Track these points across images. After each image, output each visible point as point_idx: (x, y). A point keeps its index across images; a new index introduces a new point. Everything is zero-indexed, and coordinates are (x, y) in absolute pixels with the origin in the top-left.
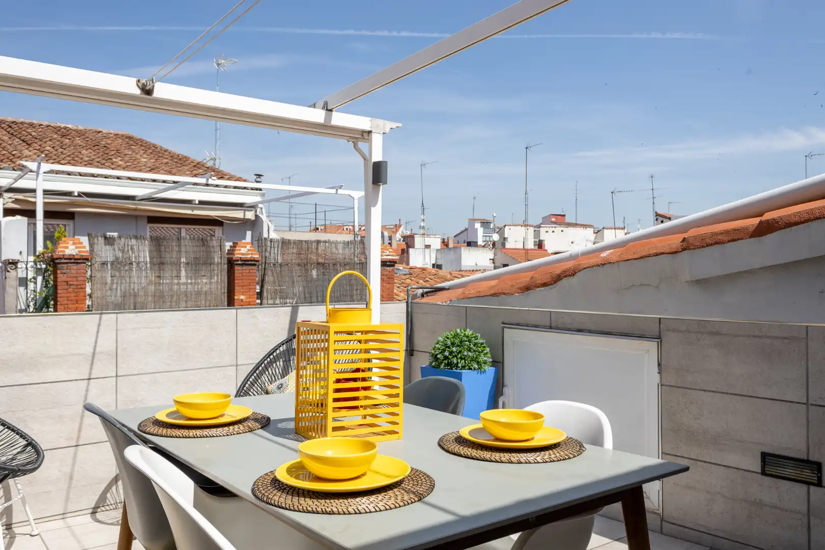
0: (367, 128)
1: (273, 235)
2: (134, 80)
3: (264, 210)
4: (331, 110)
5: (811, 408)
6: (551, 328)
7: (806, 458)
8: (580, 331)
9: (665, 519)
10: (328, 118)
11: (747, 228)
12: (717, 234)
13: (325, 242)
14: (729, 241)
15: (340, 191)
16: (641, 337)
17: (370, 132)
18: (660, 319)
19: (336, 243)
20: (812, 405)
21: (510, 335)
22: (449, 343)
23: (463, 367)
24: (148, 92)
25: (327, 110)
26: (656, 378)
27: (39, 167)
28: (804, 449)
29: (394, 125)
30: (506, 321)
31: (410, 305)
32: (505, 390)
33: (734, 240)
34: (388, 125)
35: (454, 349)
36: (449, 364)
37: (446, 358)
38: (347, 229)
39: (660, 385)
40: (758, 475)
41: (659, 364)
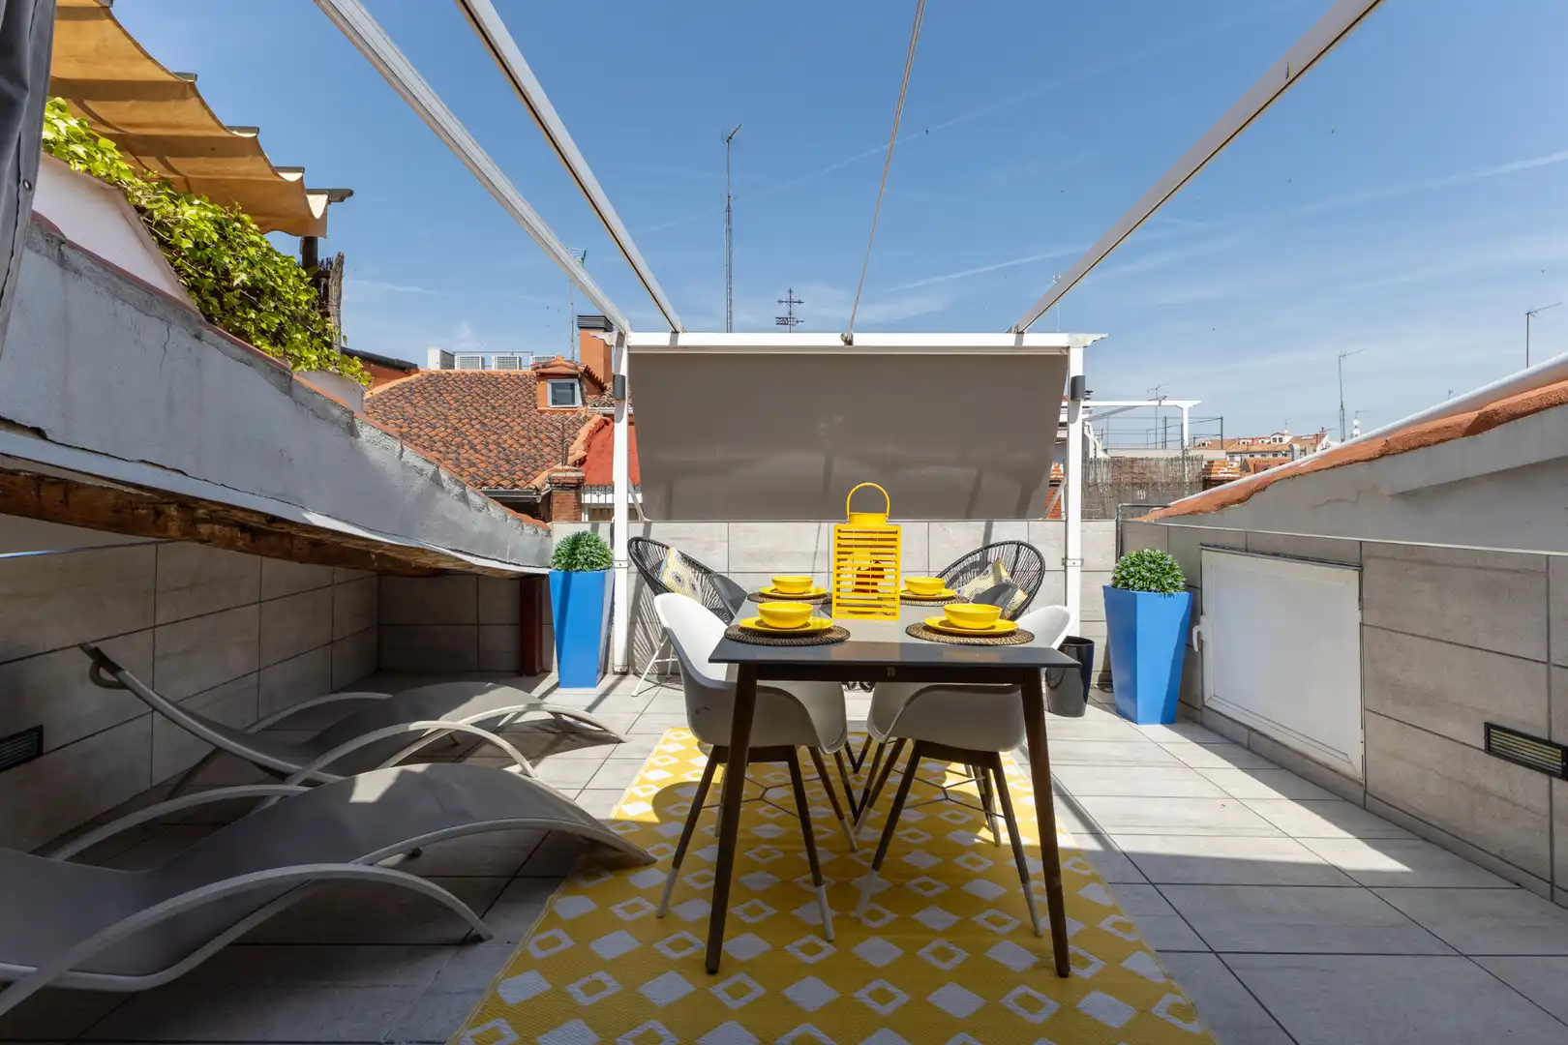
0: (1064, 344)
1: (1101, 455)
3: (1091, 428)
4: (1022, 333)
5: (1553, 669)
6: (1247, 550)
7: (1546, 738)
8: (1276, 555)
9: (1369, 789)
10: (1019, 340)
11: (1459, 425)
12: (1423, 434)
13: (1142, 459)
14: (1436, 443)
16: (1341, 564)
17: (1068, 348)
18: (1361, 542)
19: (1158, 460)
20: (1556, 665)
21: (1209, 558)
22: (1128, 562)
23: (1142, 589)
24: (849, 342)
25: (1018, 333)
26: (1356, 616)
28: (1545, 725)
29: (1097, 337)
30: (1205, 542)
31: (1120, 523)
32: (1203, 619)
33: (1443, 441)
34: (1089, 339)
35: (1132, 569)
36: (1126, 584)
37: (1123, 578)
39: (1362, 625)
40: (1482, 753)
41: (1360, 599)
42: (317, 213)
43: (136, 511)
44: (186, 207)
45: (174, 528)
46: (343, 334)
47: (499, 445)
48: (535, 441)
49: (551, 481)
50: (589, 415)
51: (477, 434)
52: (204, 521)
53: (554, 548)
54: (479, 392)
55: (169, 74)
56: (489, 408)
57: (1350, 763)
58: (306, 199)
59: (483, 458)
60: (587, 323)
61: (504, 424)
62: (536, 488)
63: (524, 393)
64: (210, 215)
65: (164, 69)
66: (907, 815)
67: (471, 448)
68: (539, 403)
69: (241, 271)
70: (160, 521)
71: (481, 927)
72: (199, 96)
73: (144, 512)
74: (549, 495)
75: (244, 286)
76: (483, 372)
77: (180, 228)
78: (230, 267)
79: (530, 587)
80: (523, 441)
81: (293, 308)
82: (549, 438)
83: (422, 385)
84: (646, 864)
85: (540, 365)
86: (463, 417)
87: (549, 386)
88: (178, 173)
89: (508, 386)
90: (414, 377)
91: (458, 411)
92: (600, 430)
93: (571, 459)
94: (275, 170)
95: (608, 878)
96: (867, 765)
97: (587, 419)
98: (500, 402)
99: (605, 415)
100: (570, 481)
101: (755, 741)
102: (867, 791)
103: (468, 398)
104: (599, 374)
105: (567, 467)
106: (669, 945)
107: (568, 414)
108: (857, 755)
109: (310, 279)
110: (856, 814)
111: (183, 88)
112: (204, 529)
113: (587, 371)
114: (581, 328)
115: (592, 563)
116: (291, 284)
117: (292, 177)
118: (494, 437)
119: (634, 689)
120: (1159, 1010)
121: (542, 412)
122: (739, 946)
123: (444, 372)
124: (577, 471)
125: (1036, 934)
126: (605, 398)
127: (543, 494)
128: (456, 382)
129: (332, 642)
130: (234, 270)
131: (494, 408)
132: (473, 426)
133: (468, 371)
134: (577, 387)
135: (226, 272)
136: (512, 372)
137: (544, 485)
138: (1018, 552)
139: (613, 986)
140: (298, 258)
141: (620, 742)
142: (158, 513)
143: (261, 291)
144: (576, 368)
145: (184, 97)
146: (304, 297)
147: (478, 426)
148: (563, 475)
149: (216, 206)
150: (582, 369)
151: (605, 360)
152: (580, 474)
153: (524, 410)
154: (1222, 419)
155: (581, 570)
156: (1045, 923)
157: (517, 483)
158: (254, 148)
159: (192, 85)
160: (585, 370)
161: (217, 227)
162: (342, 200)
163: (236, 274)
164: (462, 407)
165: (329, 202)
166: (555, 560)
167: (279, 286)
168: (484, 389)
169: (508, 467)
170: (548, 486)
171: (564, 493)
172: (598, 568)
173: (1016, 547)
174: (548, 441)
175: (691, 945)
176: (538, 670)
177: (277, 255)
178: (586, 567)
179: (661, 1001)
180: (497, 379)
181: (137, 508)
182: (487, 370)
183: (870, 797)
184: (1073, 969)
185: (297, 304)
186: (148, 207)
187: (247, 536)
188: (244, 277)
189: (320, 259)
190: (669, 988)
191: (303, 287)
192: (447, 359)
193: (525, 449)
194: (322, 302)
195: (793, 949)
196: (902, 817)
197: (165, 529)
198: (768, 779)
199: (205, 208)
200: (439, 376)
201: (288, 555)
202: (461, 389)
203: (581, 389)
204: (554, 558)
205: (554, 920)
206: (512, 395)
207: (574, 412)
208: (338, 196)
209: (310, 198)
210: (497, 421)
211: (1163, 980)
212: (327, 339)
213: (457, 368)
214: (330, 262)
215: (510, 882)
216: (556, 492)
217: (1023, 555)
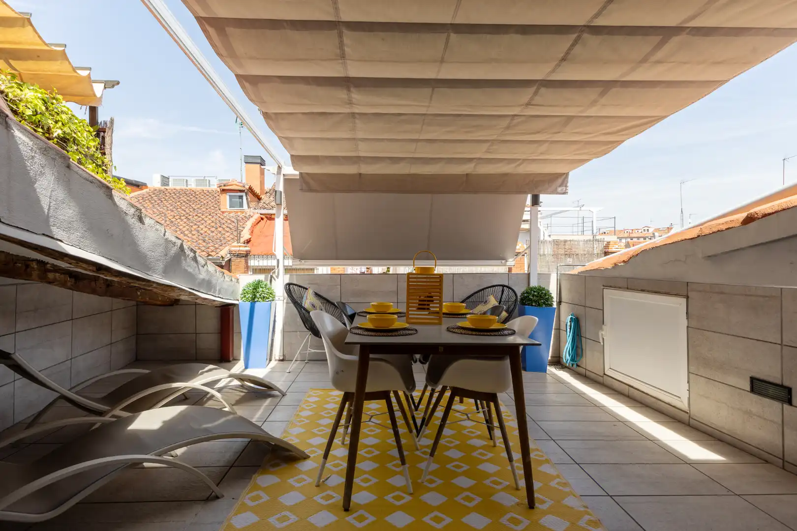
1: (547, 238)
3: (541, 223)
5: (784, 347)
6: (627, 289)
7: (781, 384)
8: (642, 290)
9: (691, 416)
11: (738, 220)
12: (719, 225)
13: (570, 241)
15: (582, 208)
16: (676, 295)
18: (688, 282)
19: (578, 241)
20: (785, 345)
21: (607, 293)
26: (684, 322)
28: (779, 376)
30: (604, 285)
31: (559, 275)
32: (604, 327)
33: (730, 229)
38: (627, 232)
39: (688, 327)
40: (749, 393)
41: (687, 313)
42: (98, 95)
43: (15, 264)
44: (27, 91)
45: (35, 274)
46: (114, 165)
47: (198, 231)
48: (220, 229)
49: (230, 253)
50: (252, 214)
51: (184, 225)
52: (50, 271)
53: (242, 289)
54: (185, 200)
55: (16, 13)
56: (191, 210)
57: (682, 402)
58: (92, 86)
59: (189, 239)
60: (250, 160)
61: (200, 219)
62: (222, 257)
63: (213, 201)
64: (39, 95)
65: (13, 10)
66: (446, 431)
67: (181, 233)
68: (221, 207)
69: (57, 128)
70: (29, 270)
71: (217, 490)
72: (31, 25)
73: (20, 265)
74: (230, 260)
75: (58, 137)
76: (187, 188)
77: (24, 103)
78: (52, 126)
79: (226, 312)
80: (213, 229)
81: (86, 150)
82: (227, 227)
83: (150, 195)
84: (305, 459)
85: (223, 185)
86: (176, 215)
87: (228, 197)
88: (15, 70)
89: (202, 197)
90: (144, 191)
91: (172, 211)
92: (258, 223)
93: (242, 240)
94: (74, 69)
95: (284, 466)
96: (422, 406)
97: (251, 216)
98: (199, 206)
99: (261, 214)
100: (242, 252)
102: (423, 419)
103: (179, 203)
104: (257, 190)
105: (240, 244)
106: (323, 498)
107: (239, 214)
108: (417, 401)
109: (95, 133)
110: (418, 432)
111: (25, 21)
112: (51, 276)
113: (250, 188)
114: (246, 163)
115: (264, 297)
116: (85, 136)
117: (84, 73)
118: (195, 227)
119: (288, 368)
120: (582, 523)
121: (223, 212)
122: (357, 498)
123: (163, 188)
124: (245, 247)
125: (517, 489)
126: (261, 204)
127: (226, 260)
128: (170, 194)
129: (111, 344)
130: (53, 128)
131: (194, 209)
132: (182, 220)
133: (178, 188)
134: (244, 198)
135: (49, 129)
136: (204, 188)
137: (226, 255)
138: (503, 291)
139: (293, 518)
140: (87, 118)
141: (284, 395)
142: (27, 266)
143: (68, 140)
144: (244, 187)
145: (23, 26)
146: (92, 144)
147: (185, 220)
148: (238, 249)
149: (42, 90)
150: (247, 187)
151: (261, 182)
152: (247, 249)
153: (213, 211)
154: (615, 218)
155: (257, 301)
156: (522, 483)
157: (210, 253)
158: (63, 56)
159: (29, 20)
160: (249, 188)
161: (43, 102)
162: (113, 86)
163: (55, 130)
164: (174, 209)
165: (105, 88)
166: (242, 296)
167: (79, 137)
168: (188, 198)
169: (204, 244)
170: (229, 255)
171: (239, 260)
172: (267, 300)
173: (501, 288)
174: (228, 229)
175: (334, 497)
176: (231, 359)
177: (77, 119)
178: (260, 299)
179: (320, 525)
180: (195, 192)
181: (16, 263)
182: (189, 187)
183: (425, 422)
184: (537, 504)
185: (88, 148)
186: (6, 90)
187: (73, 280)
188: (59, 132)
189: (99, 121)
190: (324, 518)
191: (91, 138)
192: (165, 180)
193: (214, 234)
194: (102, 147)
195: (389, 498)
196: (444, 433)
197: (31, 275)
198: (373, 407)
199: (36, 91)
200: (160, 191)
201: (94, 292)
202: (174, 198)
203: (247, 199)
204: (241, 295)
205: (257, 487)
206: (205, 202)
207: (243, 212)
208: (110, 84)
209: (94, 85)
210: (196, 217)
211: (582, 509)
212: (104, 168)
213: (171, 186)
214: (105, 123)
215: (230, 469)
216: (233, 259)
217: (506, 293)
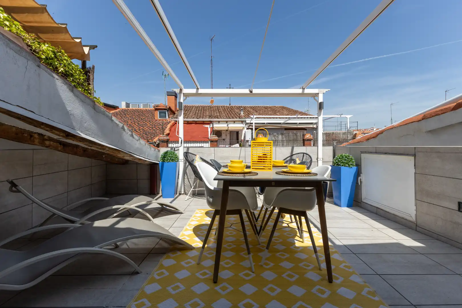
0: (317, 92)
2: (248, 89)
4: (304, 89)
6: (376, 153)
8: (386, 153)
9: (417, 225)
10: (303, 91)
12: (437, 111)
13: (336, 132)
14: (442, 114)
16: (408, 155)
17: (318, 93)
18: (415, 147)
19: (340, 133)
21: (363, 156)
22: (338, 158)
23: (343, 166)
24: (251, 92)
25: (303, 89)
26: (413, 171)
27: (253, 117)
29: (327, 90)
30: (361, 151)
31: (334, 147)
32: (361, 175)
33: (444, 113)
34: (325, 91)
35: (339, 160)
36: (338, 164)
37: (337, 162)
39: (415, 173)
40: (457, 211)
41: (415, 165)
42: (86, 52)
43: (23, 135)
44: (43, 45)
45: (37, 141)
46: (94, 90)
47: (143, 130)
48: (154, 129)
49: (159, 140)
50: (170, 121)
51: (136, 127)
52: (46, 140)
53: (161, 155)
54: (137, 114)
55: (38, 4)
56: (140, 119)
57: (411, 217)
58: (83, 48)
59: (138, 133)
61: (145, 123)
62: (155, 142)
63: (151, 115)
64: (51, 49)
65: (36, 3)
66: (276, 234)
67: (135, 131)
68: (155, 117)
69: (61, 67)
70: (32, 138)
71: (138, 269)
72: (47, 12)
73: (26, 135)
74: (159, 143)
75: (62, 72)
76: (139, 109)
77: (41, 52)
78: (58, 66)
79: (153, 167)
80: (150, 129)
81: (78, 80)
82: (158, 127)
83: (120, 112)
84: (192, 249)
85: (156, 106)
86: (132, 122)
87: (158, 112)
88: (42, 39)
89: (146, 113)
90: (118, 110)
91: (131, 120)
92: (174, 125)
93: (165, 134)
94: (73, 38)
95: (179, 253)
96: (260, 219)
97: (170, 122)
98: (144, 117)
99: (175, 121)
100: (165, 140)
101: (228, 208)
102: (261, 226)
103: (134, 116)
104: (173, 109)
105: (164, 136)
106: (201, 274)
107: (164, 121)
108: (257, 217)
109: (84, 72)
110: (259, 234)
111: (43, 9)
112: (47, 143)
113: (170, 108)
114: (168, 95)
115: (173, 160)
116: (78, 73)
117: (78, 41)
118: (142, 127)
119: (186, 198)
120: (364, 293)
121: (156, 120)
122: (223, 274)
123: (127, 109)
124: (167, 137)
125: (320, 269)
126: (175, 116)
127: (157, 144)
128: (130, 111)
129: (91, 184)
131: (142, 119)
132: (135, 124)
133: (134, 108)
134: (167, 113)
135: (57, 68)
136: (147, 109)
137: (157, 141)
138: (303, 156)
139: (182, 287)
140: (80, 66)
141: (182, 213)
142: (31, 136)
143: (68, 75)
144: (166, 107)
145: (43, 13)
146: (82, 78)
147: (137, 124)
148: (163, 138)
149: (53, 47)
150: (168, 107)
151: (175, 105)
152: (168, 138)
153: (151, 120)
155: (169, 162)
156: (324, 266)
157: (149, 140)
158: (65, 30)
159: (45, 8)
160: (169, 107)
161: (53, 53)
162: (94, 48)
163: (60, 68)
164: (132, 119)
165: (90, 49)
166: (161, 159)
167: (74, 73)
168: (139, 114)
169: (146, 136)
171: (163, 144)
172: (174, 161)
173: (302, 154)
174: (158, 129)
175: (208, 274)
176: (156, 193)
177: (73, 64)
178: (171, 161)
179: (199, 292)
180: (143, 111)
181: (24, 134)
182: (140, 108)
183: (262, 228)
184: (334, 280)
186: (31, 44)
187: (62, 146)
188: (62, 69)
189: (87, 67)
190: (201, 288)
191: (82, 75)
192: (128, 105)
193: (151, 131)
194: (88, 80)
195: (241, 274)
196: (274, 235)
197: (34, 142)
198: (232, 219)
199: (49, 47)
200: (125, 110)
201: (75, 154)
202: (132, 113)
203: (168, 113)
205: (162, 267)
206: (147, 115)
207: (166, 120)
208: (92, 47)
209: (84, 48)
210: (143, 123)
211: (363, 283)
212: (90, 92)
213: (131, 108)
214: (90, 68)
215: (148, 255)
216: (161, 143)
217: (305, 157)
